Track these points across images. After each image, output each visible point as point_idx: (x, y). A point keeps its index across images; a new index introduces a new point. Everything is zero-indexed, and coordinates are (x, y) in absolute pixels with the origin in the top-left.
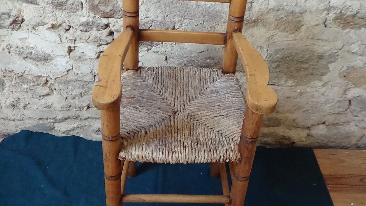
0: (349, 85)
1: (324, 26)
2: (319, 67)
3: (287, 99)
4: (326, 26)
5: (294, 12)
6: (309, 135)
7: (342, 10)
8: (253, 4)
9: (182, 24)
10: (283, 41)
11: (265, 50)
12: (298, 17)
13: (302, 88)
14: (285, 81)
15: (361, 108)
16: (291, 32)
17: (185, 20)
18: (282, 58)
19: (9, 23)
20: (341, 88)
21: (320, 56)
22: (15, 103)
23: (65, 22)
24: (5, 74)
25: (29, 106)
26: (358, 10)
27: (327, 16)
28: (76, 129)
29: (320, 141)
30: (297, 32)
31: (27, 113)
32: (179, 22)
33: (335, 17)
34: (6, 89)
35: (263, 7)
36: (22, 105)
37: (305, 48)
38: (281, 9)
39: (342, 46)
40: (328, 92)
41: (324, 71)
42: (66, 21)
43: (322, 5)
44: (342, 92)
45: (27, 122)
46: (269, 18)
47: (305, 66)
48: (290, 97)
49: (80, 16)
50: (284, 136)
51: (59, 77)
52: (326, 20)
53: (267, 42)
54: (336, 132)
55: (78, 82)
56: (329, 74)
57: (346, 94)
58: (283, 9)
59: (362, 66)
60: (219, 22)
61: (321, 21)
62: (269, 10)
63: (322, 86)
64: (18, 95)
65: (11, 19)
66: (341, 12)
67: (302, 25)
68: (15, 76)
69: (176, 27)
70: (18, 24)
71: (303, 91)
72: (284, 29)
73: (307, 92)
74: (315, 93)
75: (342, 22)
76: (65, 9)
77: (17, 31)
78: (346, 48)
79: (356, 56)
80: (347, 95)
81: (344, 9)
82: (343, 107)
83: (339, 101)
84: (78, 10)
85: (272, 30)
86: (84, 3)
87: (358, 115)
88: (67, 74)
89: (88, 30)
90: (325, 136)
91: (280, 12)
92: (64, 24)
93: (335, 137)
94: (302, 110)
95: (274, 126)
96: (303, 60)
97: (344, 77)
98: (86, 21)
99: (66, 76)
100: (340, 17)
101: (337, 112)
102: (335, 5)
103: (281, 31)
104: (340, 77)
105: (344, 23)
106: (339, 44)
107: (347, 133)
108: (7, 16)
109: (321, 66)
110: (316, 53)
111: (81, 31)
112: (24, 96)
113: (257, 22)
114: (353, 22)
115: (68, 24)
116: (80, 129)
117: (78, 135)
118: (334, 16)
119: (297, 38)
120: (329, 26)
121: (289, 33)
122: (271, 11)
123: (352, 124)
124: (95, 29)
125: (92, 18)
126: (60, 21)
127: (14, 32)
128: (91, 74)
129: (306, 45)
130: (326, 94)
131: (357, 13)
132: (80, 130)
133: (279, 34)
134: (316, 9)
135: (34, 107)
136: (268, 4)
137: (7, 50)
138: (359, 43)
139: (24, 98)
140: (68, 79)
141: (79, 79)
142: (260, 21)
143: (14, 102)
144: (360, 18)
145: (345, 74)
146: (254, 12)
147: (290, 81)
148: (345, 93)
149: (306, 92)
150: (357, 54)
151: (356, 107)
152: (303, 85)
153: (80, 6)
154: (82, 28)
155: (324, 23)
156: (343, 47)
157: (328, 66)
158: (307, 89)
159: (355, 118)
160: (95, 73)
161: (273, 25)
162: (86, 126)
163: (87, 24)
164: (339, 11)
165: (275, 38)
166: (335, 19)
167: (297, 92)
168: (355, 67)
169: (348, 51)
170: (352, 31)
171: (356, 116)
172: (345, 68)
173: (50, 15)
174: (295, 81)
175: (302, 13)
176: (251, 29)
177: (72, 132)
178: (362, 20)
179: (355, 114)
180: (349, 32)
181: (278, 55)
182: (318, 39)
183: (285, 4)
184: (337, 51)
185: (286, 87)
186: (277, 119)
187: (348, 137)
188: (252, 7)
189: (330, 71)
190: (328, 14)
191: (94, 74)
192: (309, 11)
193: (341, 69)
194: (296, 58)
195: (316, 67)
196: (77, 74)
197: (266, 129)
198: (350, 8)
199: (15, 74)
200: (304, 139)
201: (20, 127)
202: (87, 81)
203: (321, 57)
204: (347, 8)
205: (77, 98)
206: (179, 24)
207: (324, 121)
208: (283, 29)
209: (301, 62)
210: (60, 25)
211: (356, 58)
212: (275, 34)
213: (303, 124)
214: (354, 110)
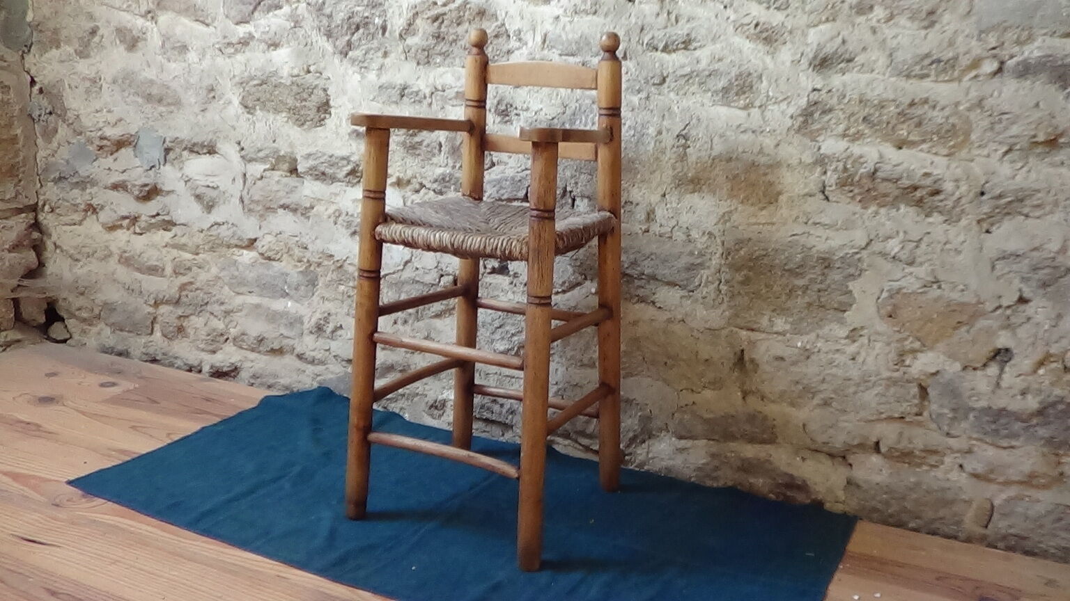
0: (907, 343)
1: (824, 197)
2: (829, 286)
3: (776, 363)
4: (827, 198)
5: (756, 164)
6: (850, 483)
7: (845, 163)
8: (688, 150)
9: (576, 183)
10: (749, 225)
11: (719, 241)
12: (765, 174)
13: (805, 338)
14: (770, 320)
15: (954, 410)
16: (761, 205)
17: (582, 176)
18: (751, 260)
19: (345, 172)
20: (888, 344)
21: (824, 259)
22: (322, 322)
23: (416, 177)
24: (321, 260)
25: (339, 332)
26: (878, 165)
27: (823, 178)
28: (400, 397)
29: (879, 506)
30: (772, 208)
31: (335, 346)
32: (572, 177)
33: (838, 179)
34: (318, 292)
35: (703, 153)
36: (330, 328)
37: (790, 239)
38: (734, 157)
39: (867, 240)
40: (863, 354)
41: (843, 298)
42: (417, 175)
43: (808, 152)
44: (893, 356)
45: (331, 367)
46: (717, 175)
47: (800, 282)
48: (782, 359)
49: (436, 165)
50: (791, 476)
51: (390, 274)
52: (824, 187)
53: (720, 226)
54: (912, 480)
55: (414, 285)
56: (854, 306)
57: (907, 363)
58: (737, 158)
59: (919, 288)
60: (635, 180)
61: (813, 187)
62: (713, 159)
63: (847, 337)
64: (329, 306)
65: (349, 168)
66: (845, 169)
67: (779, 193)
68: (333, 267)
69: (569, 189)
70: (357, 177)
71: (808, 347)
72: (747, 198)
73: (819, 352)
74: (837, 356)
75: (856, 191)
76: (419, 155)
77: (352, 187)
78: (876, 247)
79: (901, 265)
80: (909, 366)
81: (850, 162)
82: (907, 401)
83: (892, 382)
84: (434, 155)
85: (726, 201)
86: (443, 143)
87: (952, 432)
88: (402, 270)
89: (444, 190)
90: (889, 490)
91: (733, 164)
92: (415, 180)
93: (914, 496)
94: (816, 401)
95: (763, 442)
96: (791, 266)
97: (891, 316)
98: (443, 174)
99: (400, 274)
100: (850, 180)
101: (896, 415)
102: (829, 152)
103: (742, 202)
104: (881, 317)
105: (860, 194)
106: (859, 237)
107: (943, 490)
108: (345, 162)
109: (833, 286)
110: (814, 250)
111: (434, 191)
112: (338, 310)
113: (699, 184)
114: (875, 189)
115: (419, 180)
116: (408, 399)
117: (401, 414)
118: (836, 176)
119: (775, 220)
120: (834, 199)
121: (757, 208)
122: (717, 161)
123: (947, 460)
124: (452, 188)
125: (450, 169)
126: (410, 173)
127: (349, 189)
128: (436, 270)
129: (794, 235)
130: (860, 359)
131: (876, 171)
132: (406, 403)
133: (740, 209)
134: (798, 161)
135: (347, 334)
136: (711, 149)
137: (332, 219)
138: (901, 234)
139: (336, 314)
140: (402, 278)
141: (417, 279)
142: (703, 182)
143: (320, 319)
144: (885, 180)
145: (889, 308)
146: (690, 164)
147: (780, 320)
148: (903, 361)
149: (816, 350)
150: (901, 261)
151: (942, 406)
152: (807, 334)
153: (438, 147)
154: (435, 186)
155: (823, 192)
156: (868, 244)
157: (847, 287)
158: (819, 345)
159: (951, 442)
160: (442, 270)
161: (725, 189)
162: (417, 394)
163: (443, 179)
164: (841, 165)
165: (735, 217)
166: (842, 184)
167: (797, 347)
168: (905, 291)
169: (883, 255)
170: (883, 211)
171: (948, 434)
172: (885, 295)
173: (399, 164)
174: (791, 320)
175: (771, 166)
176: (688, 196)
177: (393, 405)
178: (890, 185)
179: (946, 428)
180: (877, 213)
181: (742, 253)
182: (815, 224)
183: (740, 150)
184: (856, 250)
185: (775, 336)
186: (765, 418)
187: (948, 503)
188: (685, 154)
189: (854, 298)
190: (825, 173)
191: (441, 272)
192: (785, 165)
193: (879, 298)
194: (777, 261)
195: (823, 286)
196: (417, 269)
197: (749, 447)
198: (862, 160)
199: (334, 263)
200: (841, 495)
201: (319, 378)
202: (428, 282)
203: (826, 262)
204: (854, 161)
205: (410, 322)
206: (573, 181)
207: (875, 440)
208: (745, 198)
209: (788, 270)
210: (409, 182)
211: (903, 269)
212: (733, 208)
213: (824, 438)
214: (940, 415)
